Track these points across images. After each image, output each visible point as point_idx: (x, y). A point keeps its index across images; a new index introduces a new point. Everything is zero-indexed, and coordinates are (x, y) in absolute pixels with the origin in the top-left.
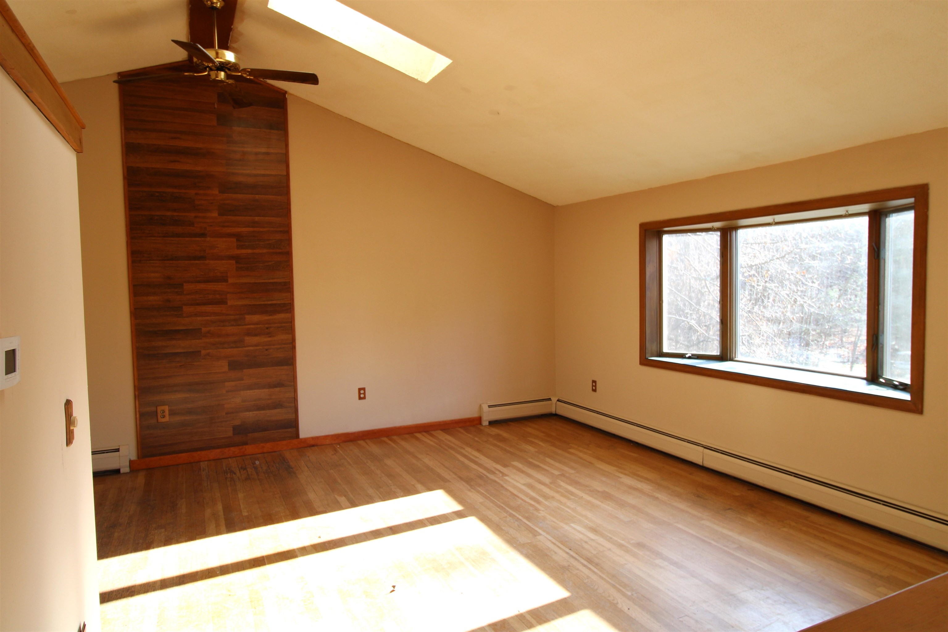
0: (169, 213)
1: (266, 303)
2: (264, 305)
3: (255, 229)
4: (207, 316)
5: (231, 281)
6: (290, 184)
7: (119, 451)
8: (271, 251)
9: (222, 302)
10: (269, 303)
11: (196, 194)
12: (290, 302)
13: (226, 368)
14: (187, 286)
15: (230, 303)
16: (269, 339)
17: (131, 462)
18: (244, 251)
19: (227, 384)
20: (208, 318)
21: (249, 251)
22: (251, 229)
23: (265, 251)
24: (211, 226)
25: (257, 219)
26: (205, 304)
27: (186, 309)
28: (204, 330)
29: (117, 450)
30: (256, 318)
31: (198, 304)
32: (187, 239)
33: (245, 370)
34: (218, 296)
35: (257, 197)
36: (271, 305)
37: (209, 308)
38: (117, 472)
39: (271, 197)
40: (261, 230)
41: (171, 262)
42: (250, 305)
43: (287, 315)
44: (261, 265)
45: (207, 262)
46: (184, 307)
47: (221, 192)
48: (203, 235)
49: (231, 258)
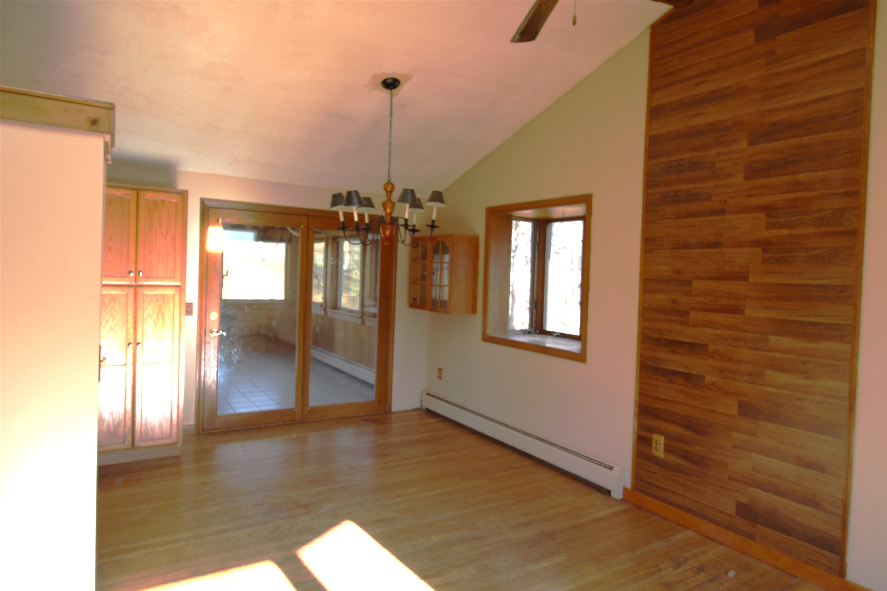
0: (685, 187)
1: (805, 319)
2: (803, 323)
3: (798, 195)
4: (716, 328)
5: (752, 279)
6: (870, 102)
7: (611, 469)
8: (823, 229)
9: (737, 310)
10: (812, 319)
11: (719, 154)
12: (850, 322)
13: (734, 411)
14: (697, 285)
15: (749, 312)
16: (806, 382)
17: (625, 490)
18: (775, 232)
19: (734, 434)
20: (718, 332)
21: (785, 232)
22: (791, 196)
23: (811, 230)
24: (733, 197)
25: (802, 177)
26: (714, 311)
27: (694, 315)
28: (712, 347)
29: (611, 468)
30: (786, 342)
31: (707, 310)
32: (702, 219)
33: (761, 423)
34: (733, 301)
35: (806, 140)
36: (813, 324)
37: (719, 318)
38: (608, 492)
39: (829, 134)
40: (808, 194)
41: (682, 251)
42: (778, 320)
43: (845, 347)
44: (803, 254)
45: (724, 250)
46: (691, 312)
47: (751, 143)
48: (722, 212)
49: (756, 243)
